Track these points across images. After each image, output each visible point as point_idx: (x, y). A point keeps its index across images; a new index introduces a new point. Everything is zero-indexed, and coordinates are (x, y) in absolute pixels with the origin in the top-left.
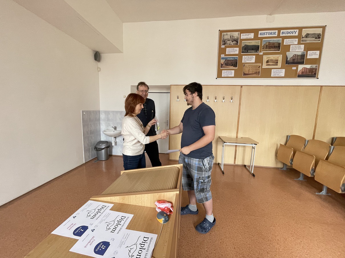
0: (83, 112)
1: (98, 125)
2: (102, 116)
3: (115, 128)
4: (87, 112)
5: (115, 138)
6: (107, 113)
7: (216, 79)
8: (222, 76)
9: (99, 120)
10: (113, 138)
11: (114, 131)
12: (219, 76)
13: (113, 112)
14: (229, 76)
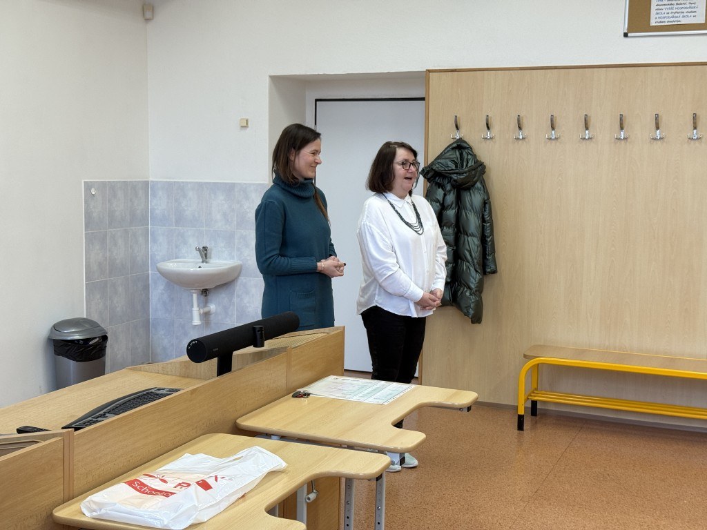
0: (88, 186)
1: (141, 239)
2: (159, 204)
3: (205, 253)
4: (103, 186)
5: (205, 292)
6: (175, 190)
7: (626, 35)
8: (653, 23)
9: (144, 220)
10: (195, 296)
11: (201, 265)
12: (639, 21)
13: (200, 185)
14: (684, 21)
